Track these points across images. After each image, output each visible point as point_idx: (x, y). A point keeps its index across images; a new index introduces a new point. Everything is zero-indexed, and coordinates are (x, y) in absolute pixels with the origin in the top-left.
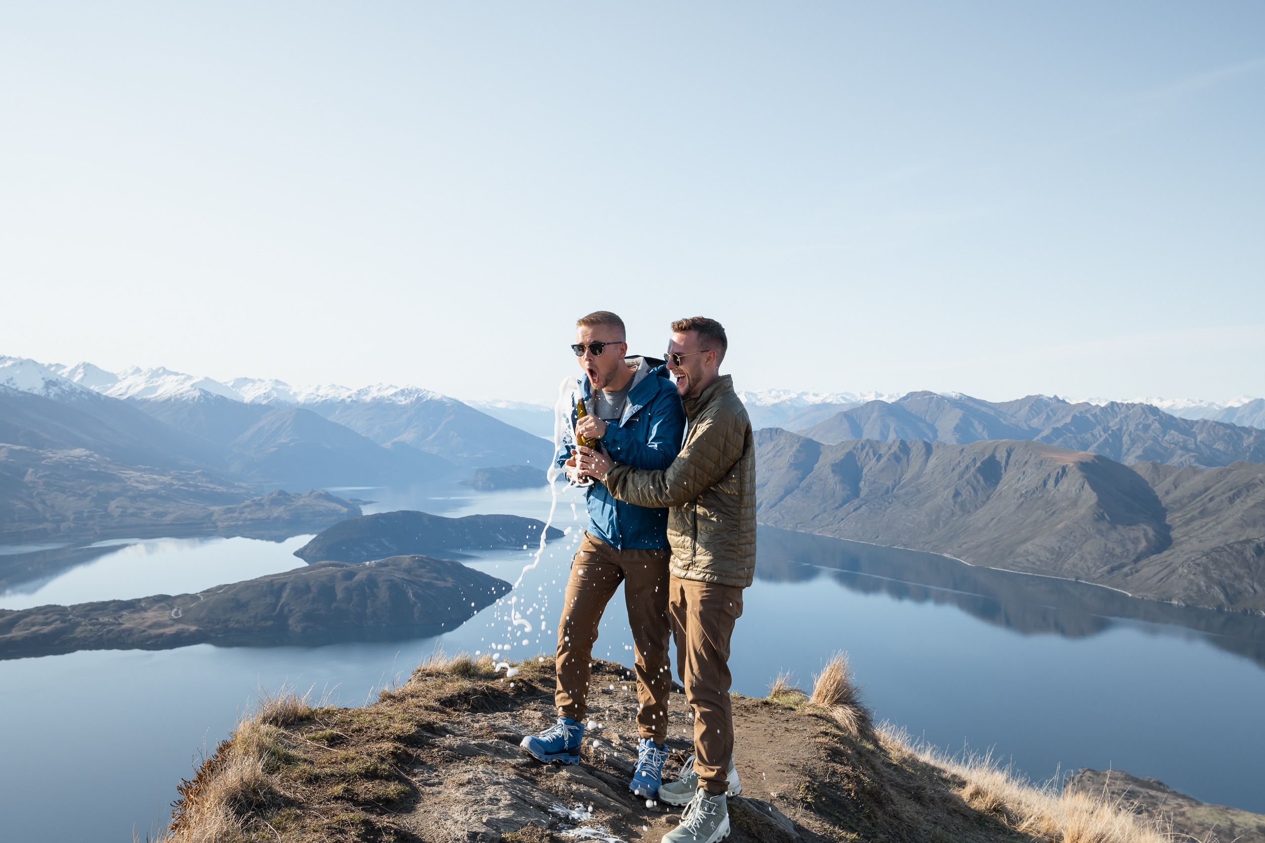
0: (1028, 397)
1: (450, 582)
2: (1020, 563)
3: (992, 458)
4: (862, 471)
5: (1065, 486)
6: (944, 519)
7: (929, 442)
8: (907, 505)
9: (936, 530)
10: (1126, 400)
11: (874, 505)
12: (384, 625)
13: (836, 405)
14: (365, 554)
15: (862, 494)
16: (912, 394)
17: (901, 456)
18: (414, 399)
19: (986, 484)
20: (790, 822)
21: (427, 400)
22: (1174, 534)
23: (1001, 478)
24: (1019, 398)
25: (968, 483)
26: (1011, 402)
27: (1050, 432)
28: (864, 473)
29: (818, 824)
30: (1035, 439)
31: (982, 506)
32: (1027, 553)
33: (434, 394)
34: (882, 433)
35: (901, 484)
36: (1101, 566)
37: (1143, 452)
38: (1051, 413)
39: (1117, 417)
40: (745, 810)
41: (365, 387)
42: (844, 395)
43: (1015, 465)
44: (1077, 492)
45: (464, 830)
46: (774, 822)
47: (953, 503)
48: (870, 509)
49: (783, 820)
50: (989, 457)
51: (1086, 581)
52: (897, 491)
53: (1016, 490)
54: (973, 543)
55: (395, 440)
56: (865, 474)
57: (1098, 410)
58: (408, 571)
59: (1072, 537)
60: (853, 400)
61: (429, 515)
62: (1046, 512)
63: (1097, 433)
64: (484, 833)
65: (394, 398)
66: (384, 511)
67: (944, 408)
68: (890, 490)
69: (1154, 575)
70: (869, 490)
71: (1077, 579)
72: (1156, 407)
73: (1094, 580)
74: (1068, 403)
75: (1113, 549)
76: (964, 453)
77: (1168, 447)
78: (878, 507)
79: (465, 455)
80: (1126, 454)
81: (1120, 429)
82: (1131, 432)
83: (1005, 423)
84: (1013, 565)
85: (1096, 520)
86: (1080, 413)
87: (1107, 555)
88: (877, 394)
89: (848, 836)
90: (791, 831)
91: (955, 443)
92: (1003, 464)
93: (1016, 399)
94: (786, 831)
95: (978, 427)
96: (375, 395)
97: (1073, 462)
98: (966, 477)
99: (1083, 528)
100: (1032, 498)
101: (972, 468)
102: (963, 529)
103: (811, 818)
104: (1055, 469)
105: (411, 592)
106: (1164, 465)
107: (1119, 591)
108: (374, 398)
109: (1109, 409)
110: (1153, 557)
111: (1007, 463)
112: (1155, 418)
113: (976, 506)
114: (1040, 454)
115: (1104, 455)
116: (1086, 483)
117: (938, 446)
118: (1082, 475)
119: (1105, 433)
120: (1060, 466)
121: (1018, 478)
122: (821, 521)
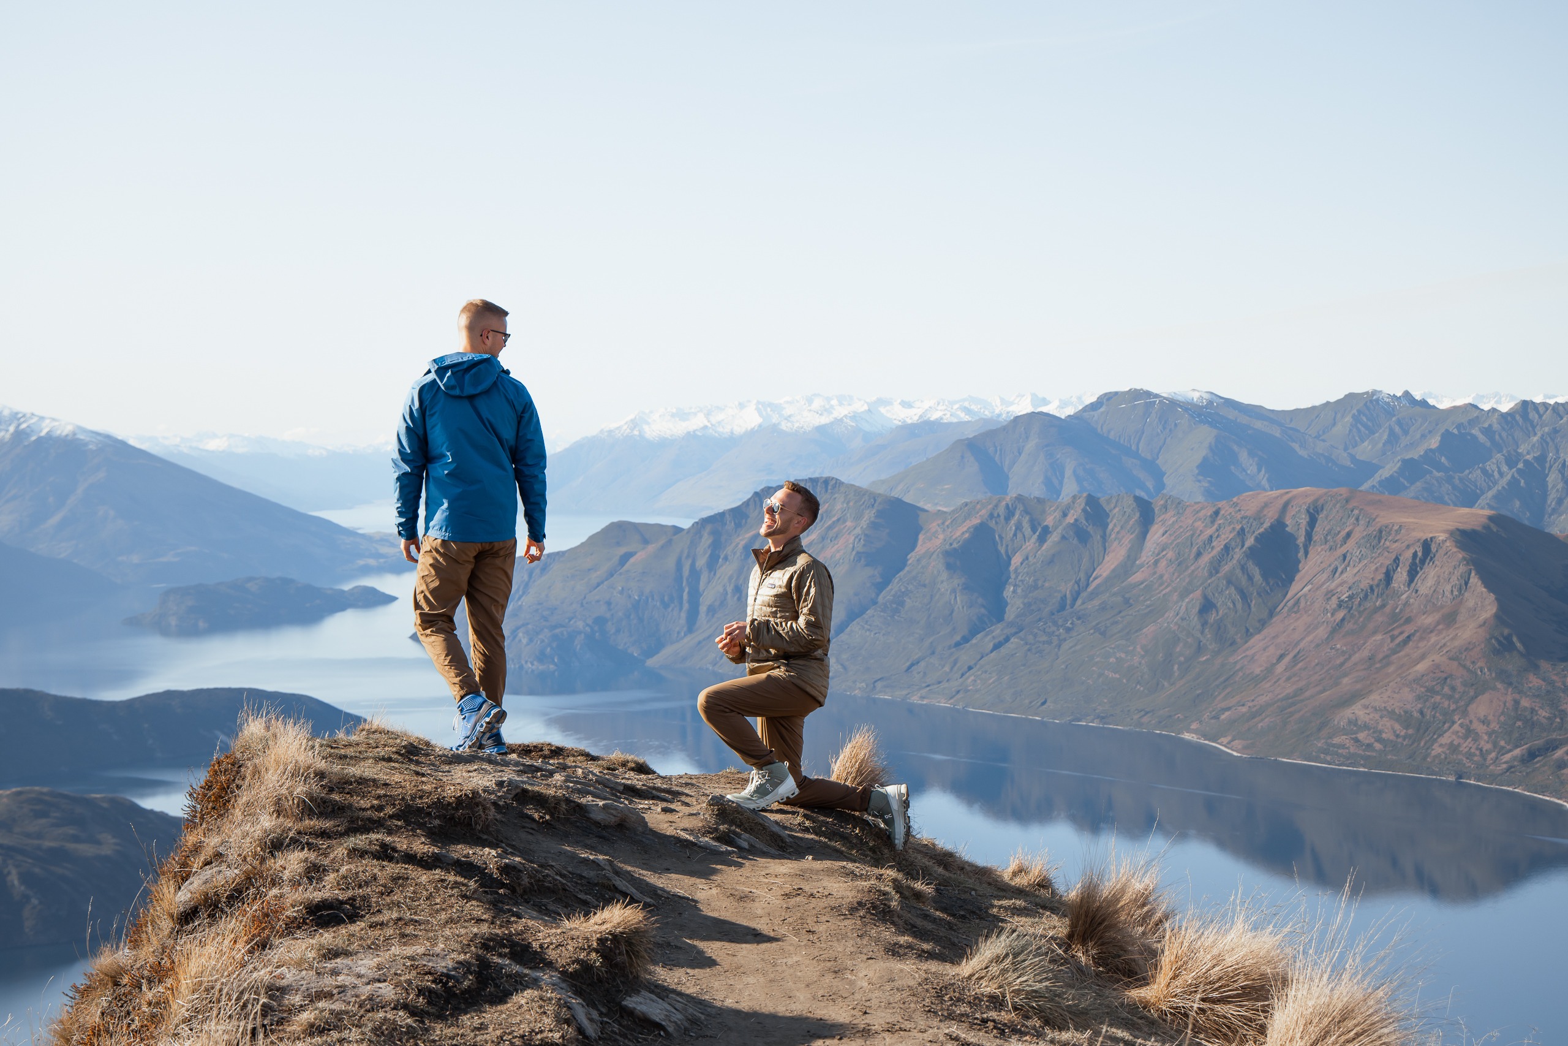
0: (1350, 396)
1: (108, 845)
2: (1343, 746)
3: (1279, 526)
4: (1009, 564)
5: (1430, 582)
6: (1182, 659)
7: (1146, 498)
8: (1103, 634)
9: (1166, 684)
10: (1555, 397)
11: (1035, 636)
13: (950, 424)
15: (1010, 614)
16: (1108, 399)
17: (1090, 529)
18: (8, 436)
19: (1268, 583)
23: (1298, 571)
24: (1332, 400)
25: (1229, 582)
26: (1314, 408)
27: (1395, 469)
28: (1012, 568)
30: (1365, 487)
31: (1259, 631)
32: (1356, 725)
33: (56, 424)
34: (1048, 483)
35: (1090, 589)
36: (1508, 747)
38: (1397, 429)
39: (1535, 434)
42: (966, 404)
43: (1326, 541)
44: (1456, 593)
47: (1199, 627)
48: (1026, 644)
50: (1272, 527)
51: (1478, 781)
52: (1083, 603)
53: (1329, 594)
54: (1244, 709)
56: (1016, 570)
57: (1494, 420)
59: (1446, 690)
60: (987, 413)
61: (55, 697)
62: (1393, 638)
63: (1494, 467)
67: (1176, 425)
68: (1068, 602)
70: (1024, 604)
71: (1460, 777)
73: (1493, 778)
74: (1434, 407)
75: (1533, 710)
76: (1219, 521)
78: (1044, 638)
79: (135, 559)
80: (1554, 510)
81: (1541, 459)
83: (1303, 453)
84: (1326, 752)
85: (1497, 652)
86: (1459, 427)
87: (1519, 723)
88: (1035, 399)
91: (1200, 498)
92: (1301, 540)
93: (1325, 402)
95: (1248, 462)
97: (1444, 531)
98: (1226, 568)
99: (1468, 670)
100: (1362, 609)
101: (1237, 550)
102: (1222, 679)
104: (1408, 547)
105: (14, 872)
107: (1548, 798)
109: (1518, 417)
111: (1309, 536)
113: (1247, 630)
114: (1377, 516)
115: (1508, 514)
116: (1473, 574)
117: (1165, 507)
118: (1464, 559)
119: (1510, 468)
120: (1419, 540)
121: (1331, 568)
122: (925, 673)
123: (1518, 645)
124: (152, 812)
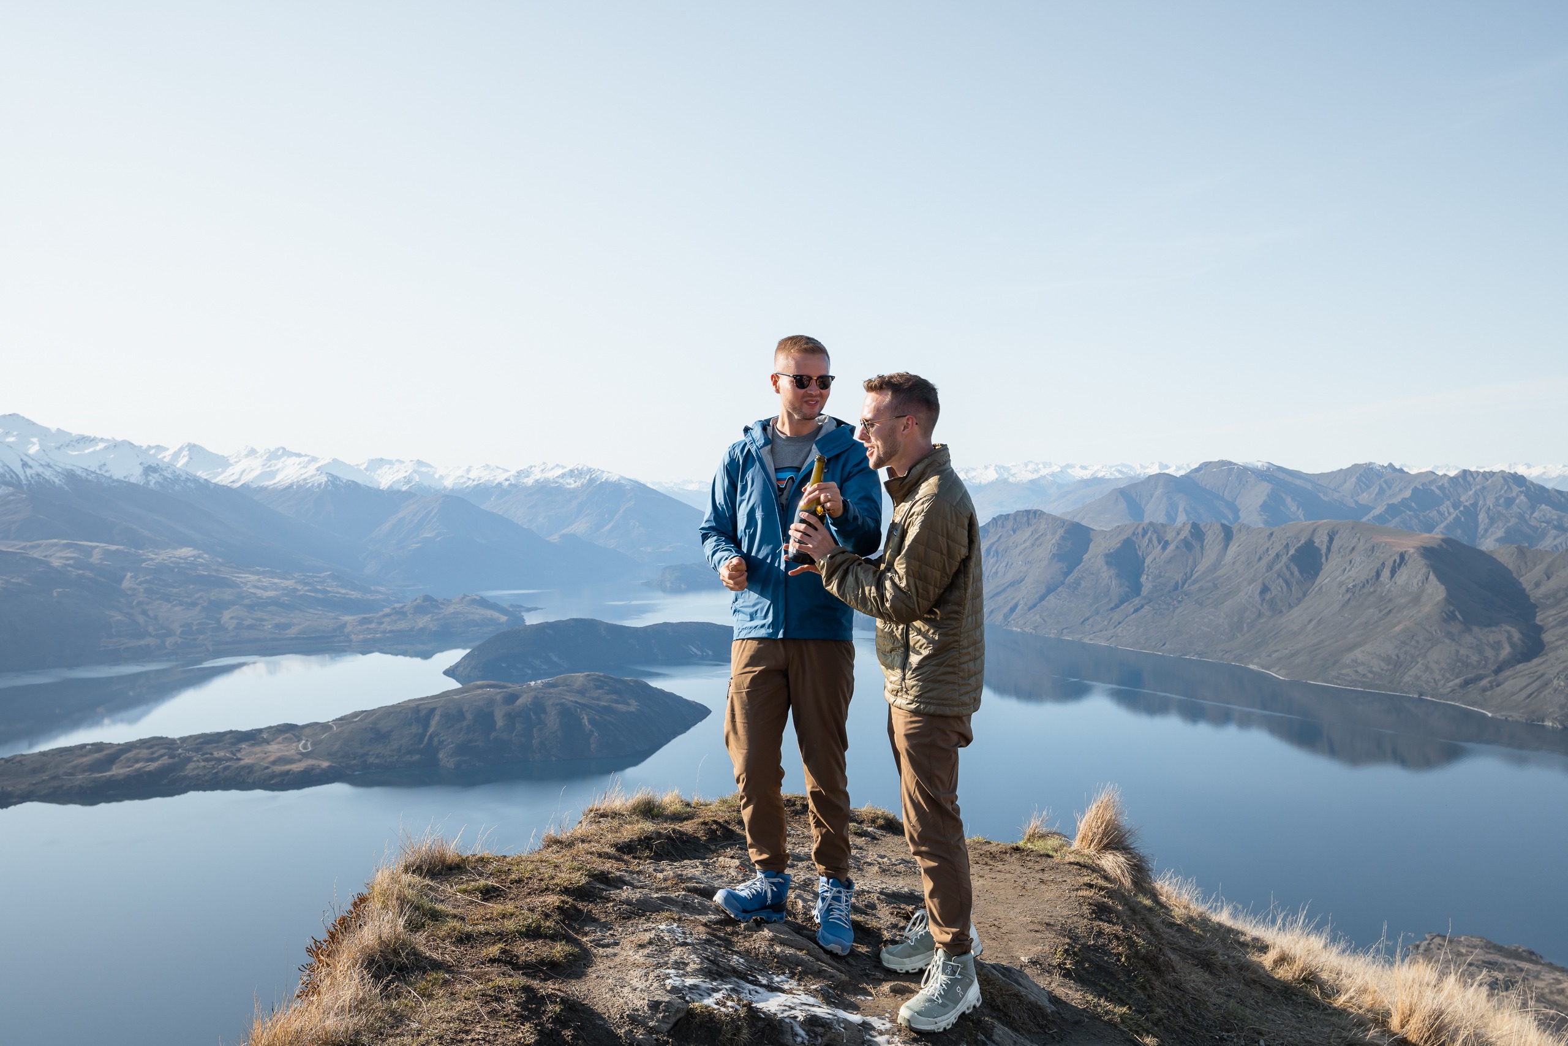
0: (1355, 466)
1: (633, 706)
2: (1348, 675)
3: (1310, 543)
4: (1144, 562)
5: (1404, 577)
6: (1249, 620)
7: (1228, 524)
8: (1201, 605)
9: (1239, 635)
10: (1483, 467)
11: (1159, 605)
12: (554, 759)
13: (1109, 480)
14: (530, 672)
15: (1145, 591)
16: (1206, 465)
17: (1194, 542)
18: (586, 481)
19: (1302, 576)
20: (1043, 992)
21: (602, 482)
22: (1547, 637)
23: (1321, 569)
25: (1279, 576)
26: (1332, 472)
27: (1383, 509)
28: (1146, 565)
29: (1078, 995)
30: (1364, 520)
31: (1297, 605)
32: (1356, 662)
33: (609, 475)
34: (1168, 515)
35: (1193, 578)
36: (1452, 678)
37: (1505, 532)
38: (1384, 486)
39: (1471, 490)
40: (988, 977)
41: (526, 467)
42: (1120, 468)
43: (1339, 552)
44: (1420, 584)
45: (644, 999)
46: (1023, 991)
47: (1260, 602)
48: (1154, 609)
49: (1036, 990)
50: (1305, 543)
51: (1433, 697)
52: (1189, 586)
53: (1341, 584)
54: (1287, 651)
55: (564, 532)
56: (1148, 566)
57: (1446, 480)
58: (582, 692)
59: (1413, 643)
60: (1132, 473)
61: (607, 624)
62: (1380, 611)
63: (1445, 509)
64: (668, 1002)
65: (561, 481)
66: (552, 619)
67: (1247, 482)
68: (1180, 585)
69: (1521, 690)
70: (1153, 586)
71: (1421, 695)
72: (1522, 476)
73: (1442, 696)
74: (1407, 473)
75: (1467, 656)
76: (1273, 539)
77: (1539, 526)
78: (1165, 606)
79: (649, 549)
80: (1483, 536)
81: (1475, 505)
82: (1489, 508)
83: (1326, 499)
84: (1337, 678)
85: (1445, 621)
87: (1459, 664)
89: (1116, 1010)
90: (1044, 1002)
91: (1261, 525)
92: (1324, 551)
93: (1339, 469)
94: (1039, 1003)
95: (1291, 505)
96: (538, 477)
97: (1414, 547)
98: (1277, 567)
99: (1428, 631)
100: (1361, 593)
101: (1284, 556)
102: (1273, 633)
103: (1070, 988)
104: (1391, 556)
105: (586, 718)
106: (1533, 549)
107: (1476, 709)
108: (537, 481)
109: (1460, 479)
110: (1519, 667)
111: (1329, 549)
112: (1521, 489)
113: (1290, 604)
114: (1371, 538)
115: (1454, 538)
116: (1431, 573)
117: (1240, 530)
118: (1426, 564)
119: (1455, 510)
120: (1397, 553)
121: (1343, 568)
122: (1092, 626)
123: (1459, 617)
124: (656, 688)
